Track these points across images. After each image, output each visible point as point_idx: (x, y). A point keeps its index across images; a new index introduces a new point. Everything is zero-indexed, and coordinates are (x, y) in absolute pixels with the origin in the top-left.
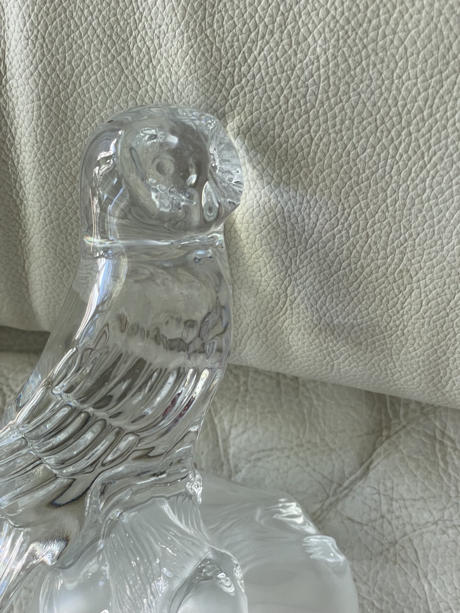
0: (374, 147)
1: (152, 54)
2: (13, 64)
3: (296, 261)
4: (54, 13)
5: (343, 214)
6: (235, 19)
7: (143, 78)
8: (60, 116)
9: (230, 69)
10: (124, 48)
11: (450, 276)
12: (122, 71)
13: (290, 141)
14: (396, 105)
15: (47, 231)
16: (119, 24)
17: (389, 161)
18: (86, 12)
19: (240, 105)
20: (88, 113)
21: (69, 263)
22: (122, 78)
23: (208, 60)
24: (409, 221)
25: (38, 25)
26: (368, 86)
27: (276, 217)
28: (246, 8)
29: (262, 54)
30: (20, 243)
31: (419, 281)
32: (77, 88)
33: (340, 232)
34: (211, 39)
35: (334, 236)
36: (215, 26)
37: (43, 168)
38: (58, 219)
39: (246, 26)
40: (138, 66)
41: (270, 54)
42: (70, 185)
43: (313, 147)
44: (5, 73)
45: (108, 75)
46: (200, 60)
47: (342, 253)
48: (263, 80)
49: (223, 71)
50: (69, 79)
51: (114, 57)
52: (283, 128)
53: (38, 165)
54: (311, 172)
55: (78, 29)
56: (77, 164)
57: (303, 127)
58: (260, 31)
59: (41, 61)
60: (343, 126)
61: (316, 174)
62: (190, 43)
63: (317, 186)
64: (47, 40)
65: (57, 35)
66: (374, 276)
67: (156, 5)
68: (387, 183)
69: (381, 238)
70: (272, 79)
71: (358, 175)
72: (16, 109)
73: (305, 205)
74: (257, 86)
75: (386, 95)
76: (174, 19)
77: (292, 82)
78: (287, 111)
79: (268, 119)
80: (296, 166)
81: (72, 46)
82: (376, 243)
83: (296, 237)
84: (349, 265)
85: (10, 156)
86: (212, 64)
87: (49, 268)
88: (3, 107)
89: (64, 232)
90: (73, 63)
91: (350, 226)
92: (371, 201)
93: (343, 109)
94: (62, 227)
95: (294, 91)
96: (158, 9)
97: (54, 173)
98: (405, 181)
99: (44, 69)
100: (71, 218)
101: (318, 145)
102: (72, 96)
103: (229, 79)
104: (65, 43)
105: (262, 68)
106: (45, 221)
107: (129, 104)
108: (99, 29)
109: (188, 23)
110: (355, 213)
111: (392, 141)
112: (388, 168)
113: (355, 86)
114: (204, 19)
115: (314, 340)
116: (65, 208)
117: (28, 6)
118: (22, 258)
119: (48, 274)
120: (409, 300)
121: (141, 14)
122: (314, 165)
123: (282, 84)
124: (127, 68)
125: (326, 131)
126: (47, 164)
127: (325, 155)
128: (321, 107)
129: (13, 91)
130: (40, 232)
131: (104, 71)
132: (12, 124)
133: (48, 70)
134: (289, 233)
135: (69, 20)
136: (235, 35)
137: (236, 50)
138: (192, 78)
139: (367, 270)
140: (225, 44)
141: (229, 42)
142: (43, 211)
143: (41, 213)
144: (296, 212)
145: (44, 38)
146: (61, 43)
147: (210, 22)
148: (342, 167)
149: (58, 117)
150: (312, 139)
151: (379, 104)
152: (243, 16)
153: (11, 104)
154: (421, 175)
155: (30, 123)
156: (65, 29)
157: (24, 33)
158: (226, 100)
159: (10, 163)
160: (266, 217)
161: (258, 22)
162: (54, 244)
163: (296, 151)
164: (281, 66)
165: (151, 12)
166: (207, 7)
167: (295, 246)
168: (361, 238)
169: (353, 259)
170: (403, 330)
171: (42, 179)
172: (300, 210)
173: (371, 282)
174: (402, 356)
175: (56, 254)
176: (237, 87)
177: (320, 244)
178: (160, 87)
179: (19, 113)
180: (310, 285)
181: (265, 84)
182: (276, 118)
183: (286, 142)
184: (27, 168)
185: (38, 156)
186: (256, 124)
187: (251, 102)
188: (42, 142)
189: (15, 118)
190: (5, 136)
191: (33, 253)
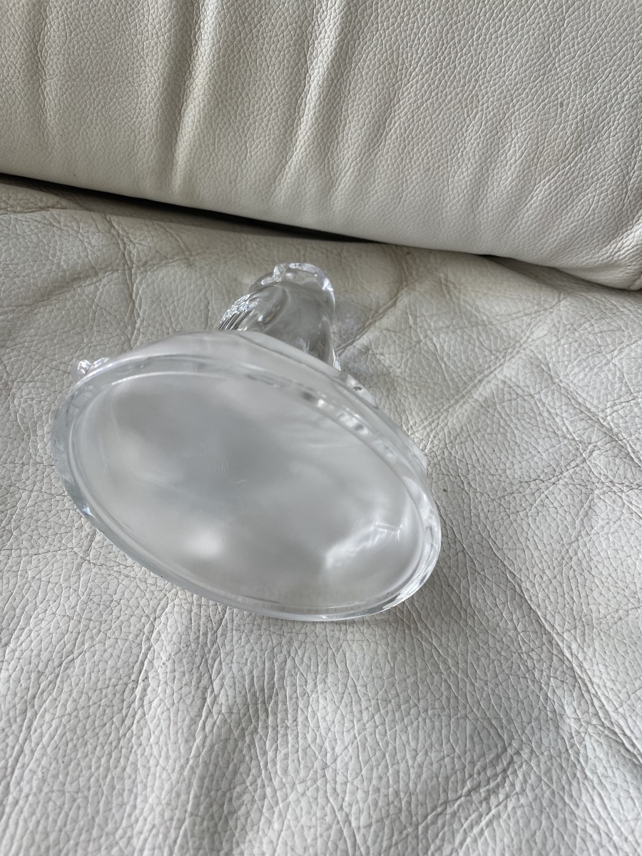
3: (399, 93)
5: (441, 49)
11: (505, 97)
15: (213, 68)
21: (222, 102)
24: (486, 53)
27: (393, 53)
30: (185, 84)
31: (483, 105)
33: (436, 64)
35: (432, 68)
37: (224, 7)
38: (225, 56)
42: (242, 24)
47: (434, 83)
53: (220, 5)
61: (429, 14)
63: (428, 25)
66: (453, 103)
68: (476, 22)
69: (463, 69)
71: (458, 16)
73: (416, 42)
82: (459, 73)
83: (404, 71)
84: (437, 94)
87: (205, 106)
89: (226, 69)
91: (444, 59)
92: (463, 37)
94: (226, 64)
97: (232, 12)
98: (488, 21)
100: (235, 56)
106: (214, 58)
110: (450, 47)
112: (478, 10)
116: (233, 46)
118: (182, 100)
119: (202, 113)
120: (473, 122)
130: (207, 69)
134: (399, 67)
139: (449, 97)
142: (214, 48)
143: (212, 50)
144: (408, 48)
154: (499, 16)
159: (196, 5)
162: (215, 81)
167: (401, 80)
168: (450, 69)
169: (441, 88)
170: (462, 152)
171: (221, 17)
172: (411, 47)
173: (449, 109)
174: (456, 178)
175: (214, 92)
177: (420, 77)
180: (405, 115)
184: (210, 9)
191: (193, 93)
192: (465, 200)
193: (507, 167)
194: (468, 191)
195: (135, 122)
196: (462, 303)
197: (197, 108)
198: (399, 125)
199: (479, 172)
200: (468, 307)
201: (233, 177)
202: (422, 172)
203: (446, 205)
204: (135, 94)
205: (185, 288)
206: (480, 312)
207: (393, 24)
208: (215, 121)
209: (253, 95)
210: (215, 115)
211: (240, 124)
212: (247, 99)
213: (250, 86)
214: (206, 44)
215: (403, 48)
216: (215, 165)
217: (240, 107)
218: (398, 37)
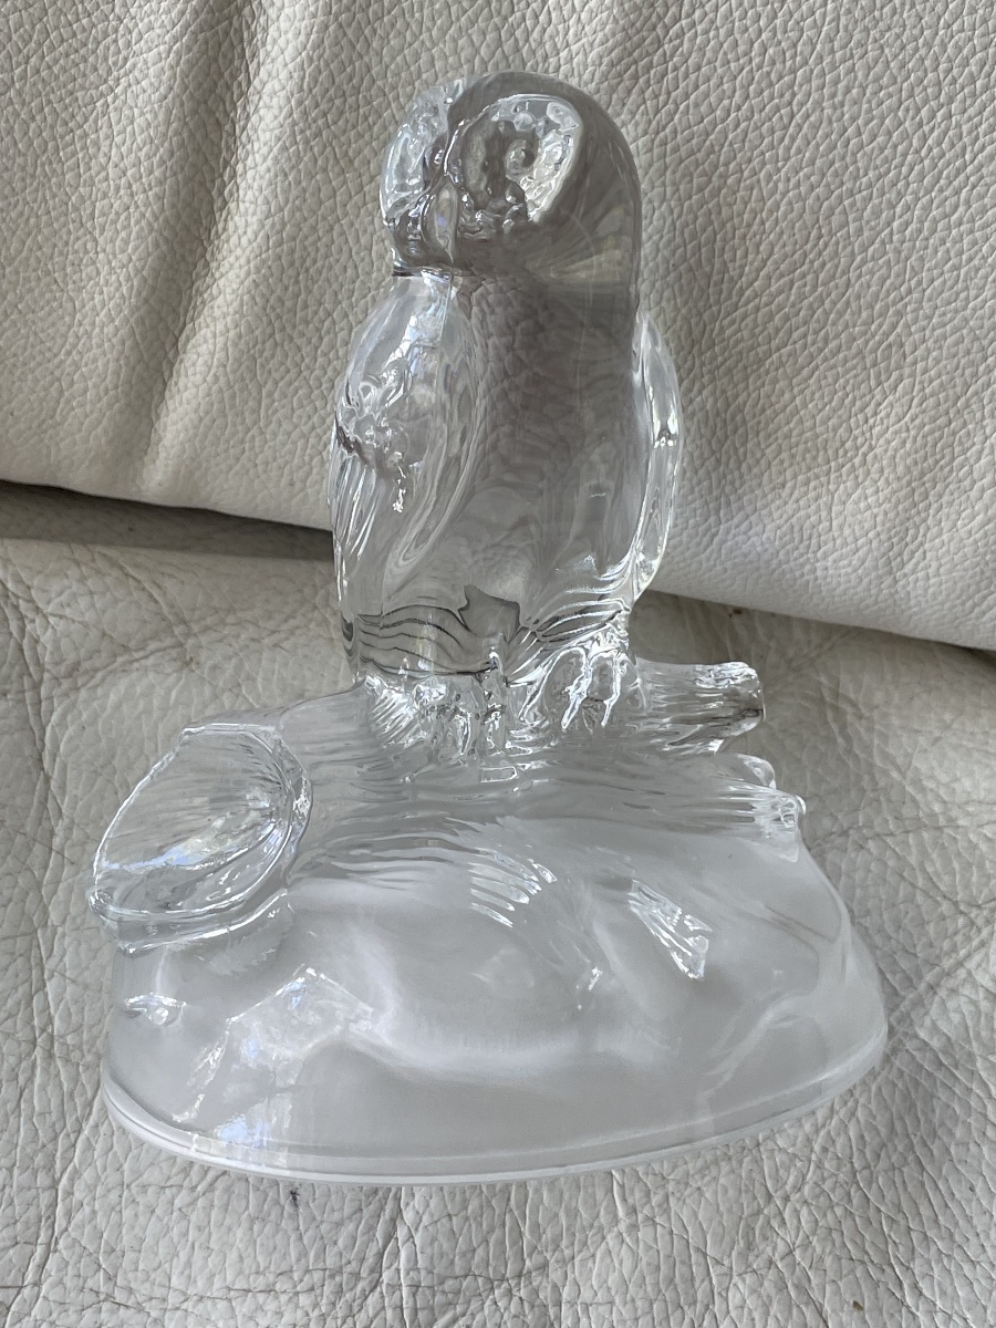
0: (889, 134)
3: (712, 330)
5: (816, 245)
8: (358, 47)
11: (968, 352)
13: (756, 117)
14: (936, 69)
15: (264, 262)
17: (909, 157)
19: (682, 54)
20: (410, 45)
21: (283, 329)
24: (922, 259)
26: (898, 36)
27: (700, 249)
30: (191, 288)
31: (915, 363)
33: (804, 276)
35: (792, 283)
37: (298, 138)
38: (294, 239)
42: (339, 175)
43: (791, 130)
47: (798, 314)
48: (731, 14)
52: (748, 97)
53: (288, 133)
54: (779, 170)
57: (782, 96)
60: (848, 97)
61: (787, 173)
63: (784, 195)
66: (841, 356)
68: (899, 193)
69: (869, 287)
70: (746, 13)
71: (856, 178)
72: (272, 30)
73: (755, 227)
74: (718, 23)
75: (922, 52)
77: (778, 22)
78: (760, 67)
79: (725, 80)
80: (756, 161)
82: (858, 297)
83: (725, 286)
84: (805, 335)
85: (232, 115)
87: (240, 336)
88: (247, 22)
89: (297, 264)
91: (824, 264)
92: (868, 222)
93: (852, 69)
94: (296, 256)
95: (779, 36)
97: (316, 149)
98: (928, 192)
100: (319, 239)
101: (800, 127)
102: (389, 13)
103: (673, 9)
106: (267, 242)
107: (488, 37)
110: (837, 243)
111: (920, 125)
112: (905, 170)
113: (877, 36)
115: (699, 483)
116: (315, 217)
118: (182, 319)
119: (231, 350)
120: (891, 398)
122: (786, 160)
123: (761, 23)
125: (819, 103)
126: (308, 133)
127: (809, 143)
128: (818, 64)
130: (249, 262)
132: (254, 55)
134: (715, 278)
139: (833, 345)
142: (269, 222)
143: (263, 226)
144: (736, 241)
148: (833, 163)
149: (354, 47)
150: (792, 116)
151: (910, 65)
153: (262, 20)
154: (956, 183)
155: (296, 54)
158: (659, 42)
159: (227, 127)
162: (268, 287)
163: (761, 135)
167: (718, 302)
168: (837, 287)
169: (813, 325)
170: (865, 455)
171: (289, 159)
172: (744, 237)
173: (834, 367)
174: (850, 506)
175: (265, 309)
176: (684, 22)
177: (764, 299)
178: (549, 13)
179: (276, 35)
180: (726, 374)
181: (733, 22)
182: (739, 78)
183: (749, 119)
184: (262, 139)
185: (295, 116)
186: (702, 88)
187: (702, 50)
188: (311, 90)
189: (264, 44)
190: (234, 77)
191: (212, 308)
192: (870, 550)
193: (973, 494)
194: (878, 534)
195: (62, 362)
196: (878, 762)
197: (220, 340)
198: (713, 394)
199: (906, 498)
200: (895, 774)
201: (301, 474)
202: (767, 489)
203: (825, 557)
204: (69, 306)
206: (923, 790)
207: (701, 189)
208: (262, 366)
209: (361, 317)
210: (265, 354)
211: (326, 373)
212: (344, 324)
213: (353, 299)
214: (250, 211)
215: (724, 240)
216: (257, 450)
217: (326, 340)
218: (713, 217)
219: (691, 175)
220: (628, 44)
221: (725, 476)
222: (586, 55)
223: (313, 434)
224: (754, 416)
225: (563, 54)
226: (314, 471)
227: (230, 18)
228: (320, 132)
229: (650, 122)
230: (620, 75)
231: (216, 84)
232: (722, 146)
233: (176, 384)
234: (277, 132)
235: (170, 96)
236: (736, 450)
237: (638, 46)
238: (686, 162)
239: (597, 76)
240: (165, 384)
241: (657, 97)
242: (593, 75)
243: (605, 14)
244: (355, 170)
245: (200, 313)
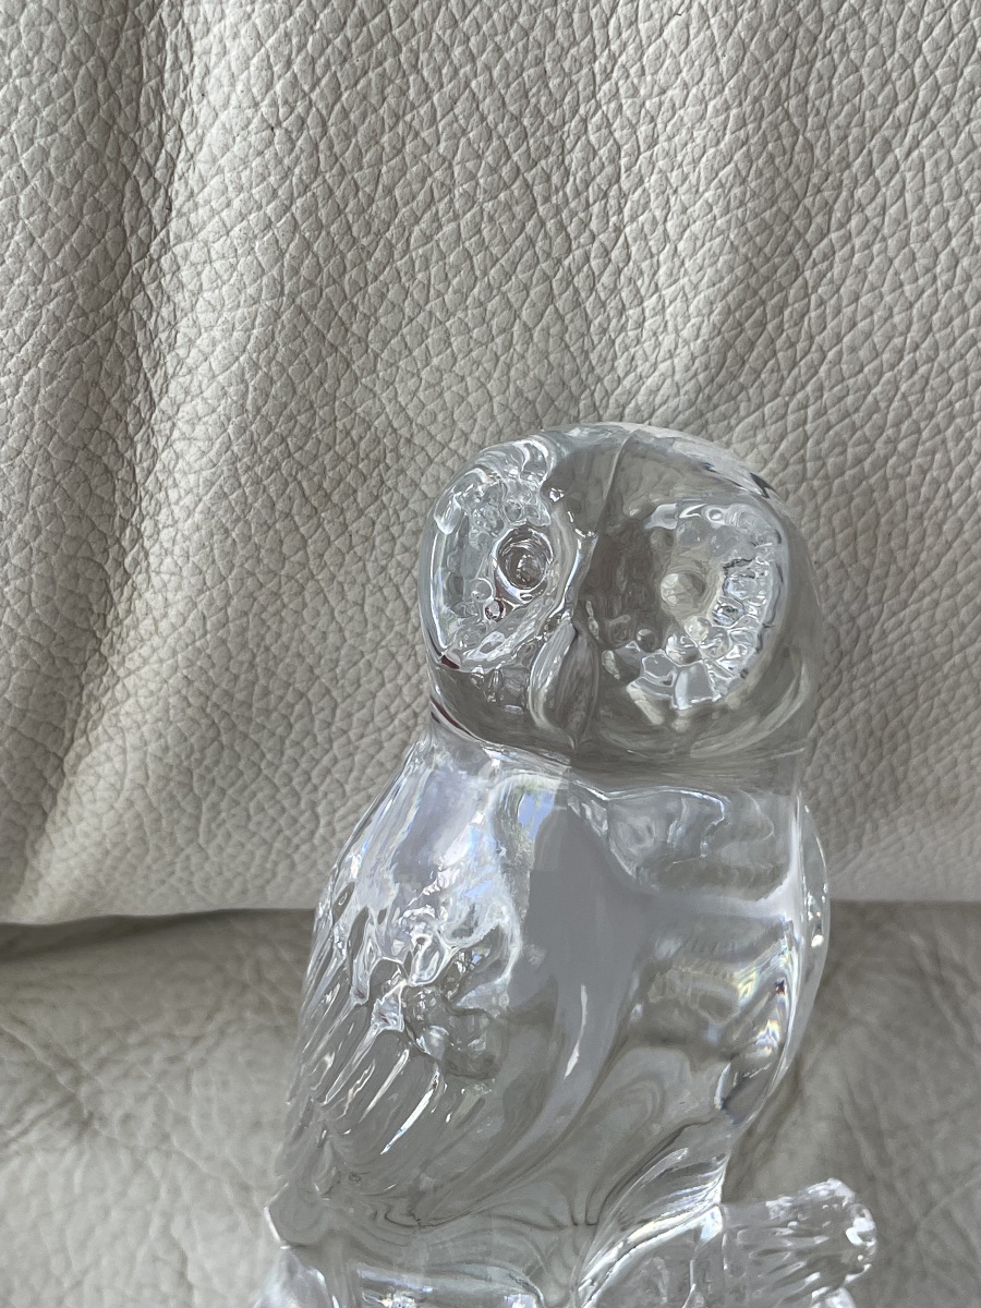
1: (623, 161)
2: (200, 199)
3: (869, 637)
4: (365, 57)
6: (864, 71)
7: (585, 224)
8: (329, 336)
9: (826, 194)
10: (548, 149)
12: (533, 208)
13: (942, 355)
15: (199, 651)
16: (547, 86)
18: (457, 52)
19: (832, 281)
20: (411, 320)
21: (232, 727)
22: (529, 226)
23: (779, 174)
25: (313, 89)
27: (856, 538)
28: (893, 45)
29: (915, 154)
30: (80, 694)
32: (396, 257)
34: (795, 121)
36: (812, 89)
37: (243, 480)
38: (246, 614)
39: (889, 87)
40: (578, 194)
41: (934, 153)
42: (309, 517)
44: (165, 224)
45: (491, 219)
46: (760, 174)
48: (906, 217)
49: (808, 201)
50: (379, 234)
51: (517, 172)
52: (930, 329)
53: (226, 474)
55: (429, 98)
56: (343, 459)
58: (920, 101)
59: (307, 188)
62: (742, 134)
64: (332, 131)
65: (364, 116)
67: (660, 35)
70: (928, 212)
72: (183, 325)
73: (937, 502)
74: (886, 231)
76: (709, 73)
78: (948, 287)
79: (896, 310)
80: (942, 414)
81: (404, 145)
83: (890, 581)
85: (128, 455)
86: (788, 184)
87: (166, 749)
88: (141, 318)
89: (251, 645)
90: (397, 193)
94: (249, 635)
96: (667, 46)
97: (272, 489)
99: (310, 211)
100: (284, 606)
102: (376, 278)
103: (819, 220)
104: (385, 138)
105: (908, 187)
106: (205, 624)
107: (532, 293)
108: (488, 100)
109: (746, 82)
114: (786, 72)
115: (838, 812)
116: (276, 580)
117: (287, 35)
118: (68, 735)
119: (151, 766)
121: (613, 58)
123: (951, 223)
124: (547, 200)
126: (258, 469)
129: (185, 274)
130: (174, 653)
131: (482, 210)
132: (156, 366)
133: (322, 213)
134: (877, 572)
135: (404, 75)
136: (857, 110)
137: (851, 147)
138: (729, 222)
140: (828, 133)
141: (838, 127)
142: (204, 597)
143: (195, 605)
144: (910, 522)
145: (324, 124)
146: (374, 138)
147: (800, 79)
149: (323, 337)
152: (884, 63)
153: (165, 312)
155: (231, 359)
156: (391, 100)
157: (264, 108)
158: (798, 270)
159: (121, 474)
160: (827, 543)
161: (917, 79)
162: (209, 681)
163: (949, 379)
164: (958, 183)
165: (642, 54)
166: (799, 42)
167: (880, 601)
171: (229, 508)
172: (921, 517)
175: (204, 710)
176: (834, 236)
177: (946, 590)
178: (627, 246)
179: (192, 332)
180: (886, 686)
181: (908, 227)
182: (918, 305)
183: (931, 360)
184: (183, 484)
185: (235, 448)
186: (860, 325)
187: (861, 272)
188: (258, 410)
189: (172, 347)
190: (127, 401)
191: (116, 715)
197: (133, 758)
198: (866, 711)
205: (91, 1230)
207: (859, 461)
208: (202, 777)
209: (349, 690)
210: (206, 762)
211: (298, 765)
212: (325, 702)
213: (338, 671)
214: (171, 586)
215: (891, 523)
216: (193, 868)
217: (297, 727)
218: (875, 495)
219: (844, 444)
220: (753, 281)
221: (874, 800)
222: (687, 301)
223: (281, 838)
224: (923, 730)
225: (650, 303)
226: (279, 878)
227: (112, 317)
228: (278, 464)
229: (782, 380)
230: (740, 324)
231: (99, 418)
232: (891, 401)
233: (64, 814)
234: (207, 473)
235: (27, 449)
236: (893, 770)
237: (767, 279)
238: (837, 428)
239: (705, 330)
240: (45, 815)
241: (792, 345)
242: (699, 329)
243: (718, 240)
244: (335, 505)
245: (95, 726)
